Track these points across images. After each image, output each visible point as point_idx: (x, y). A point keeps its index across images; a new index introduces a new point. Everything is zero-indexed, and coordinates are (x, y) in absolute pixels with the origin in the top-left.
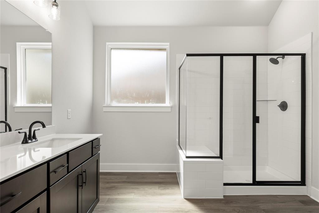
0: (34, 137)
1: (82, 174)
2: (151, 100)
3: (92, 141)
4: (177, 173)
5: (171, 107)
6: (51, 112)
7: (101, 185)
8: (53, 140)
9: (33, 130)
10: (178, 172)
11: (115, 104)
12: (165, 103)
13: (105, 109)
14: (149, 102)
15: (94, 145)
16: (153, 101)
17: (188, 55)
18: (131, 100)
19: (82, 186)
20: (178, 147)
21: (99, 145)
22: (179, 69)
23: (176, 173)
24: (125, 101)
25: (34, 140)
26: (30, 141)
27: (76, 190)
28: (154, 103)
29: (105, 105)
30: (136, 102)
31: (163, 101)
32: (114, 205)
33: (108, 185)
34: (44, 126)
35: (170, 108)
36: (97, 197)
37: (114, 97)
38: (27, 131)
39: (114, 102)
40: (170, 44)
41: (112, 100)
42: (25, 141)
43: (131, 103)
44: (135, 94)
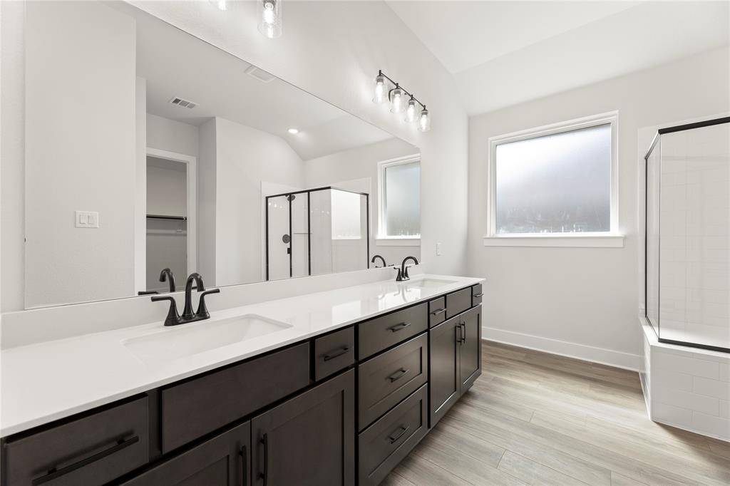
0: (407, 275)
1: (460, 327)
2: (574, 226)
3: (472, 286)
4: (642, 374)
5: (625, 238)
6: (420, 246)
7: (483, 357)
8: (424, 280)
9: (405, 266)
10: (642, 371)
11: (503, 234)
12: (609, 230)
13: (486, 243)
14: (570, 229)
15: (473, 292)
16: (579, 226)
17: (662, 132)
18: (533, 228)
19: (460, 342)
20: (642, 319)
21: (480, 293)
22: (646, 159)
23: (637, 373)
24: (522, 228)
25: (407, 278)
26: (403, 279)
27: (453, 346)
28: (581, 231)
29: (488, 236)
30: (543, 230)
31: (606, 226)
32: (504, 387)
33: (493, 359)
34: (417, 263)
35: (622, 240)
36: (478, 367)
37: (502, 222)
38: (400, 267)
39: (501, 230)
40: (619, 112)
41: (498, 228)
42: (399, 279)
43: (533, 232)
44: (540, 216)
